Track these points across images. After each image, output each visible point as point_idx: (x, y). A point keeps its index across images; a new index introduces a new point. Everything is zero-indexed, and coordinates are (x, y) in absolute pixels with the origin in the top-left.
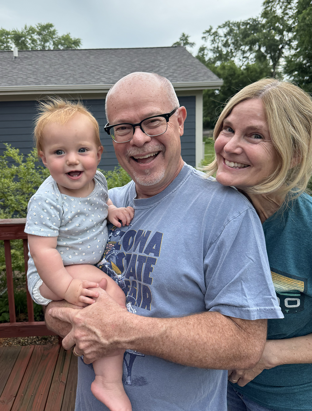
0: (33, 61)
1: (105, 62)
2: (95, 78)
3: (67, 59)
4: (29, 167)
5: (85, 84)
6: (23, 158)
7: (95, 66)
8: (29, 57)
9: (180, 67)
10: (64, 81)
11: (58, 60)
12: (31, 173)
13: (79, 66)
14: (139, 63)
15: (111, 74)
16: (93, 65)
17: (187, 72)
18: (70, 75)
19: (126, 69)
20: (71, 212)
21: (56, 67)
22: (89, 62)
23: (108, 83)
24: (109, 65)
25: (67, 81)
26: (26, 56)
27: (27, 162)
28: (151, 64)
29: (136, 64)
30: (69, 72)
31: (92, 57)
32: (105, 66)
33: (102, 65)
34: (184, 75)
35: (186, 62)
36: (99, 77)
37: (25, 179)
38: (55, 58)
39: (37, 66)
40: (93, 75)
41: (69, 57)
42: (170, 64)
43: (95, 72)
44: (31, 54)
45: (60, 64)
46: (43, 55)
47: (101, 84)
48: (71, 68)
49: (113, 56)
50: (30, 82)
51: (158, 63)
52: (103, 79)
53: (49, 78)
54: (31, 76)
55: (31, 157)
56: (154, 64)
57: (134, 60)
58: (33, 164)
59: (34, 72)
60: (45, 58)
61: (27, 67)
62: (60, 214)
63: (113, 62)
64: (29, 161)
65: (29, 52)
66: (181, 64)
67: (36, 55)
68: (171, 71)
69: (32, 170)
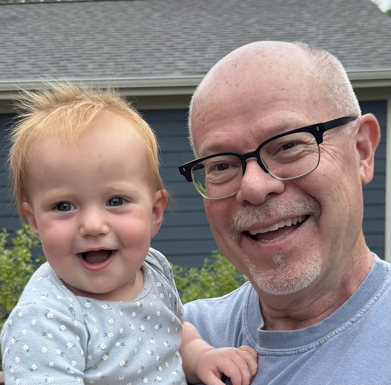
0: (29, 27)
1: (185, 26)
2: (164, 62)
3: (103, 20)
4: (20, 259)
5: (140, 75)
6: (7, 238)
7: (164, 37)
8: (21, 16)
9: (352, 34)
10: (95, 70)
11: (83, 22)
12: (22, 271)
13: (127, 35)
14: (261, 27)
15: (198, 53)
16: (158, 34)
17: (368, 47)
18: (107, 56)
19: (230, 41)
20: (106, 335)
21: (77, 38)
22: (151, 27)
23: (191, 73)
24: (194, 33)
25: (101, 70)
26: (13, 14)
27: (16, 248)
28: (288, 28)
29: (253, 30)
30: (106, 49)
31: (156, 15)
32: (184, 36)
33: (179, 33)
34: (361, 54)
35: (366, 24)
36: (171, 59)
37: (11, 285)
38: (77, 20)
39: (37, 38)
40: (157, 55)
41: (106, 17)
42: (331, 29)
43: (164, 49)
44: (24, 10)
45: (87, 32)
46: (51, 13)
47: (177, 75)
48: (111, 40)
49: (204, 13)
50: (22, 73)
51: (304, 26)
52: (181, 64)
53: (63, 63)
54: (25, 58)
55: (24, 236)
56: (293, 30)
57: (249, 21)
58: (27, 252)
59: (31, 49)
60: (55, 18)
61: (16, 38)
62: (81, 342)
63: (203, 25)
64: (20, 245)
65: (20, 6)
66: (354, 30)
67: (36, 13)
68: (332, 43)
69: (24, 264)
